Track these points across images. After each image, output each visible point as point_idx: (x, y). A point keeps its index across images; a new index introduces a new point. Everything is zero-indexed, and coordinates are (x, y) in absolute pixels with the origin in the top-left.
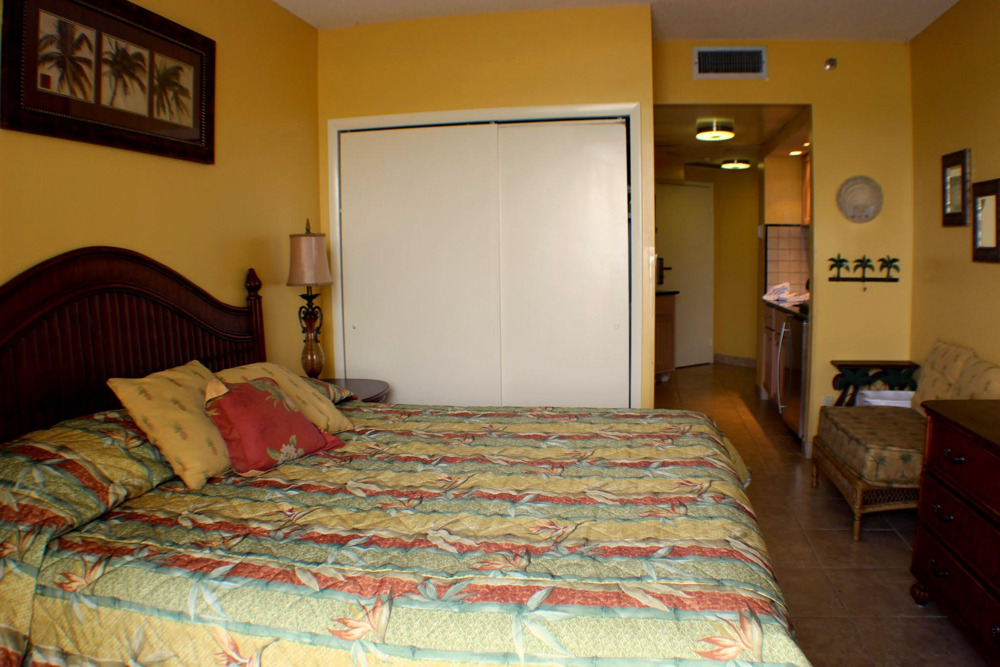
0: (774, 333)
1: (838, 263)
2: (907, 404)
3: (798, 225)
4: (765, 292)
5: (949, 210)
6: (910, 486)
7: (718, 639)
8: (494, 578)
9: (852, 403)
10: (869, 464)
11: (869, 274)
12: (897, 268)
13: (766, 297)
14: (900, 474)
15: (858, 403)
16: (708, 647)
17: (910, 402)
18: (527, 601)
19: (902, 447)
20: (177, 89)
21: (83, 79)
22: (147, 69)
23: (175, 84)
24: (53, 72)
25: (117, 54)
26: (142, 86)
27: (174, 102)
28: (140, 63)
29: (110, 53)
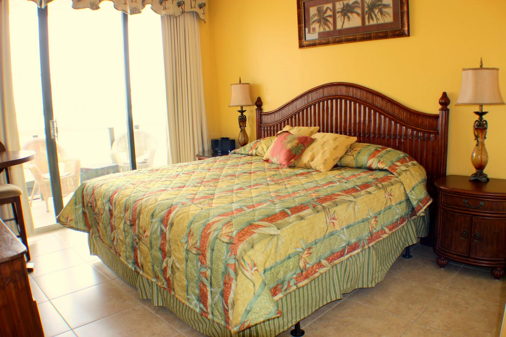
20: (381, 7)
21: (328, 23)
22: (360, 6)
23: (380, 5)
24: (316, 25)
25: (344, 7)
26: (358, 14)
27: (379, 13)
28: (357, 5)
29: (341, 8)
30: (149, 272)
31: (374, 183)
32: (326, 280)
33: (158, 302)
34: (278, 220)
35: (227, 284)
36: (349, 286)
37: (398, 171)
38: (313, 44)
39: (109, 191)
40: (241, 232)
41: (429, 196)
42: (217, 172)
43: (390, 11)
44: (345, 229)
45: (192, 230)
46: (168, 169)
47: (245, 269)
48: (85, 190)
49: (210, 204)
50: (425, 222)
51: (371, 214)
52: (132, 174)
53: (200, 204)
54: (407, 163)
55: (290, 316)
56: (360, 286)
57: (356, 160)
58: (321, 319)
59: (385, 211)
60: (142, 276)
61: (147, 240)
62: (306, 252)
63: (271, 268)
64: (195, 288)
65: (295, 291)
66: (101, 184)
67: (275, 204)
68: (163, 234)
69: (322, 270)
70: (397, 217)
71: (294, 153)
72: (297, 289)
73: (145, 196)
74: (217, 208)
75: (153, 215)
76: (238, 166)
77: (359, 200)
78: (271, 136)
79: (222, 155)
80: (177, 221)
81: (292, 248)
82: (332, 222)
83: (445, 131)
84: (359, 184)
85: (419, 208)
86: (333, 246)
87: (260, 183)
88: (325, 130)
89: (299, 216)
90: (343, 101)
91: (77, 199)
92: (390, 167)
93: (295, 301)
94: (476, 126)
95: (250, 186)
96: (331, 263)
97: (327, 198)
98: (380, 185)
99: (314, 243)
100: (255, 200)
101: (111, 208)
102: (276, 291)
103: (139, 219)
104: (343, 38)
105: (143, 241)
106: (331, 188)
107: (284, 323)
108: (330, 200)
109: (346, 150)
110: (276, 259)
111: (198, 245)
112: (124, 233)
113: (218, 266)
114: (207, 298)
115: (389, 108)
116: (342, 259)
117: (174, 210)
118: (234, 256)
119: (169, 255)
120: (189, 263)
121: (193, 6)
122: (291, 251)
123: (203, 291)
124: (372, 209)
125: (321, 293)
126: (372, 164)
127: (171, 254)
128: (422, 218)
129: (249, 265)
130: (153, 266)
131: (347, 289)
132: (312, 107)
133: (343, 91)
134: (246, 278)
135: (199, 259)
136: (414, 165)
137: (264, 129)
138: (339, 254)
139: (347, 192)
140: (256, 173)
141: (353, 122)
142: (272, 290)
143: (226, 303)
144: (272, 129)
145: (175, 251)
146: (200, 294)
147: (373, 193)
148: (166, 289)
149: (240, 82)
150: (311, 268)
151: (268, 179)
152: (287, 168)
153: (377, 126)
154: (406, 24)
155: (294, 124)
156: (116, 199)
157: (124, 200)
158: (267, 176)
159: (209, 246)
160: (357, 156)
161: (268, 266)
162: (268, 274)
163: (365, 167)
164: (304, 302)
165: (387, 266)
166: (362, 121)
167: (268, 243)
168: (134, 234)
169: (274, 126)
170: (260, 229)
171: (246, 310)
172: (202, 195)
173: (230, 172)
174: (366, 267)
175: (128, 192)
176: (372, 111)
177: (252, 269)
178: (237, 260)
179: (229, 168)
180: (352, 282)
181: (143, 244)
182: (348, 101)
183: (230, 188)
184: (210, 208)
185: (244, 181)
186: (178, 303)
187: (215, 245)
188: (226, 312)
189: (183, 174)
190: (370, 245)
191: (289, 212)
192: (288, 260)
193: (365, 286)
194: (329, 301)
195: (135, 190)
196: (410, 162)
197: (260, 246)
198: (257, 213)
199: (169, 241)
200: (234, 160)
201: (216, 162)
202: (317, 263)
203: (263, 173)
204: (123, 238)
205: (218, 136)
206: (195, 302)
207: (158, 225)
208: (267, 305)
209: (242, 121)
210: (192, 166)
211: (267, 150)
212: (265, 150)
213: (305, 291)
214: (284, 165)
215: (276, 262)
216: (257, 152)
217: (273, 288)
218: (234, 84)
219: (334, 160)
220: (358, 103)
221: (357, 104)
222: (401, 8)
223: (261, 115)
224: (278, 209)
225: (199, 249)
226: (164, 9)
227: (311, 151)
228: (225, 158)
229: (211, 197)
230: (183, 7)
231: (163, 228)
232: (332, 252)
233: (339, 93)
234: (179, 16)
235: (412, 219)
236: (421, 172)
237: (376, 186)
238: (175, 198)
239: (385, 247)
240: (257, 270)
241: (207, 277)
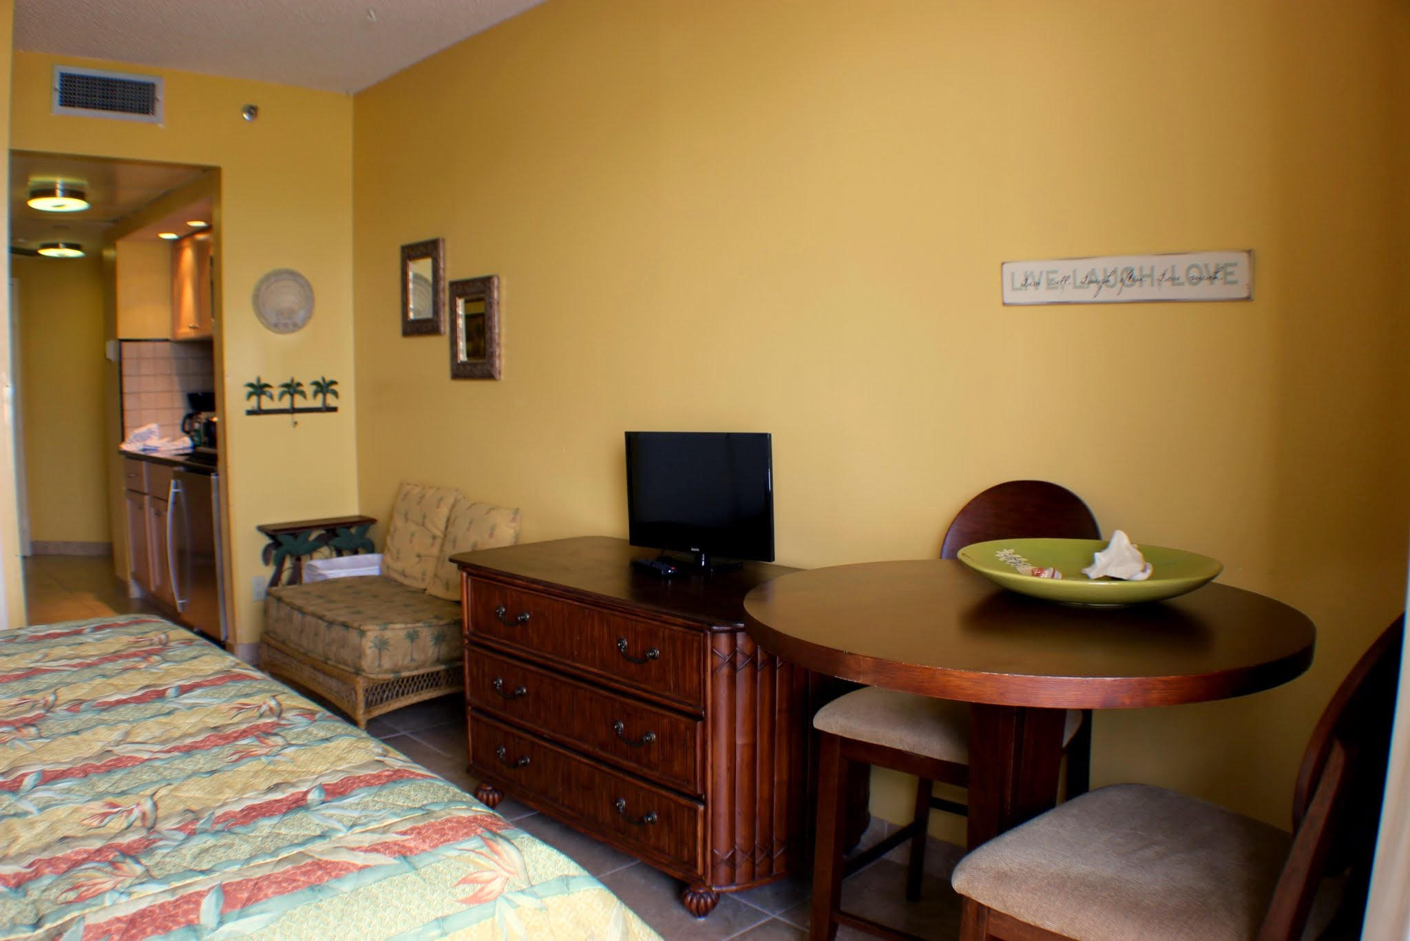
0: (147, 498)
1: (258, 389)
2: (374, 571)
3: (167, 340)
4: (123, 439)
5: (412, 316)
6: (421, 671)
7: (475, 875)
8: (114, 904)
9: (296, 578)
10: (369, 652)
11: (300, 402)
12: (335, 394)
13: (126, 447)
14: (409, 658)
15: (306, 578)
16: (469, 890)
17: (377, 567)
18: (198, 917)
19: (406, 623)
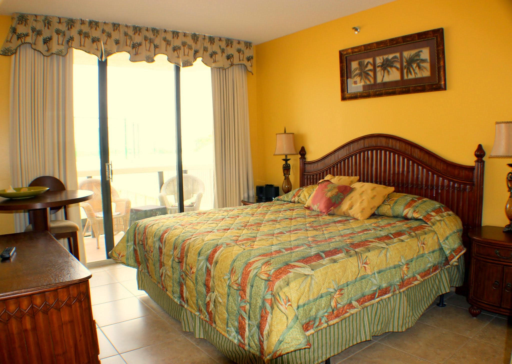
20: (419, 61)
21: (369, 77)
22: (399, 60)
23: (418, 60)
24: (358, 79)
25: (383, 62)
26: (397, 69)
27: (417, 68)
28: (396, 60)
29: (380, 63)
30: (193, 306)
31: (408, 232)
32: (356, 321)
33: (200, 334)
34: (313, 262)
35: (263, 318)
36: (379, 328)
37: (432, 220)
38: (355, 97)
39: (160, 231)
40: (278, 270)
41: (463, 246)
42: (260, 217)
43: (427, 65)
44: (376, 274)
45: (234, 268)
46: (214, 213)
47: (280, 303)
48: (137, 228)
49: (251, 246)
50: (459, 272)
51: (403, 261)
52: (180, 216)
53: (243, 245)
54: (442, 213)
55: (320, 352)
56: (391, 330)
57: (393, 209)
58: (351, 359)
59: (417, 258)
60: (186, 309)
61: (194, 276)
62: (337, 293)
63: (304, 305)
64: (234, 321)
65: (326, 328)
66: (152, 224)
67: (311, 248)
68: (208, 271)
69: (353, 311)
70: (429, 265)
71: (333, 201)
72: (328, 326)
73: (193, 236)
74: (258, 249)
75: (199, 254)
76: (280, 212)
77: (391, 247)
78: (313, 184)
79: (266, 202)
80: (221, 260)
81: (324, 288)
82: (364, 266)
83: (480, 183)
84: (392, 232)
85: (452, 257)
86: (364, 289)
87: (299, 228)
88: (365, 179)
89: (332, 259)
90: (383, 152)
91: (129, 237)
92: (425, 217)
93: (326, 338)
94: (509, 178)
95: (290, 231)
96: (362, 305)
97: (361, 244)
98: (413, 234)
99: (345, 285)
100: (294, 243)
101: (161, 245)
102: (308, 326)
103: (187, 256)
104: (383, 92)
105: (189, 277)
106: (365, 235)
107: (314, 358)
108: (362, 246)
109: (384, 199)
110: (309, 297)
111: (239, 281)
112: (172, 269)
113: (257, 300)
114: (245, 330)
115: (426, 159)
116: (373, 301)
117: (219, 249)
118: (270, 292)
119: (213, 290)
120: (231, 299)
121: (241, 59)
122: (323, 291)
123: (242, 324)
124: (404, 256)
125: (351, 333)
126: (407, 214)
127: (214, 289)
128: (456, 267)
129: (283, 300)
130: (197, 300)
131: (377, 331)
132: (354, 157)
133: (383, 142)
134: (280, 311)
135: (239, 294)
136: (450, 215)
137: (307, 177)
138: (369, 297)
139: (380, 239)
140: (297, 219)
141: (392, 172)
142: (304, 326)
143: (262, 334)
144: (315, 177)
145: (219, 286)
146: (239, 327)
147: (406, 241)
148: (208, 322)
149: (285, 132)
150: (342, 308)
151: (307, 225)
152: (326, 216)
153: (415, 176)
154: (443, 78)
155: (335, 173)
156: (166, 237)
157: (174, 239)
158: (307, 222)
159: (249, 282)
160: (393, 206)
161: (301, 303)
162: (301, 310)
163: (401, 216)
164: (334, 340)
165: (419, 313)
166: (401, 172)
167: (302, 282)
168: (182, 270)
169: (317, 175)
170: (295, 269)
171: (279, 340)
172: (245, 237)
173: (273, 217)
174: (397, 312)
175: (177, 232)
176: (411, 162)
177: (286, 304)
178: (274, 296)
179: (271, 214)
180: (383, 325)
181: (189, 280)
182: (388, 153)
183: (271, 232)
184: (252, 248)
185: (285, 226)
186: (218, 336)
187: (254, 281)
188: (261, 343)
189: (229, 217)
190: (401, 290)
191: (323, 255)
192: (321, 299)
193: (396, 330)
194: (359, 341)
195: (184, 230)
196: (446, 213)
197: (295, 284)
198: (294, 255)
199: (214, 278)
200: (277, 207)
201: (260, 207)
202: (348, 304)
203: (303, 220)
204: (171, 274)
205: (263, 183)
206: (234, 334)
207: (204, 263)
208: (298, 337)
209: (286, 169)
210: (237, 210)
211: (309, 198)
212: (307, 197)
213: (336, 330)
214: (324, 213)
215: (309, 300)
216: (300, 200)
217: (305, 323)
218: (280, 134)
219: (371, 209)
220: (398, 154)
221: (396, 155)
222: (438, 63)
223: (304, 164)
224: (313, 252)
225: (240, 285)
226: (214, 62)
227: (350, 200)
228: (268, 204)
229: (253, 239)
230: (232, 60)
231: (209, 266)
232: (363, 295)
233: (379, 144)
234: (228, 68)
235: (446, 267)
236: (456, 222)
237: (409, 234)
238: (221, 239)
239: (417, 294)
240: (291, 305)
241: (246, 311)
